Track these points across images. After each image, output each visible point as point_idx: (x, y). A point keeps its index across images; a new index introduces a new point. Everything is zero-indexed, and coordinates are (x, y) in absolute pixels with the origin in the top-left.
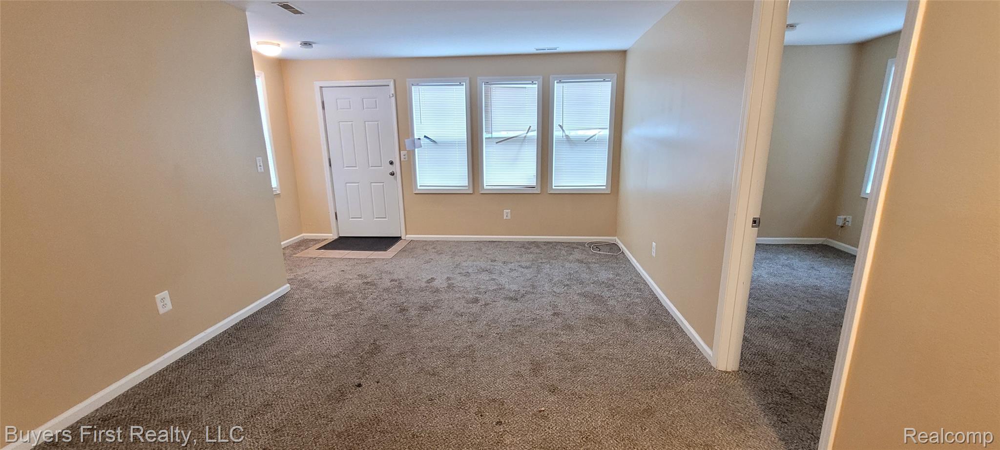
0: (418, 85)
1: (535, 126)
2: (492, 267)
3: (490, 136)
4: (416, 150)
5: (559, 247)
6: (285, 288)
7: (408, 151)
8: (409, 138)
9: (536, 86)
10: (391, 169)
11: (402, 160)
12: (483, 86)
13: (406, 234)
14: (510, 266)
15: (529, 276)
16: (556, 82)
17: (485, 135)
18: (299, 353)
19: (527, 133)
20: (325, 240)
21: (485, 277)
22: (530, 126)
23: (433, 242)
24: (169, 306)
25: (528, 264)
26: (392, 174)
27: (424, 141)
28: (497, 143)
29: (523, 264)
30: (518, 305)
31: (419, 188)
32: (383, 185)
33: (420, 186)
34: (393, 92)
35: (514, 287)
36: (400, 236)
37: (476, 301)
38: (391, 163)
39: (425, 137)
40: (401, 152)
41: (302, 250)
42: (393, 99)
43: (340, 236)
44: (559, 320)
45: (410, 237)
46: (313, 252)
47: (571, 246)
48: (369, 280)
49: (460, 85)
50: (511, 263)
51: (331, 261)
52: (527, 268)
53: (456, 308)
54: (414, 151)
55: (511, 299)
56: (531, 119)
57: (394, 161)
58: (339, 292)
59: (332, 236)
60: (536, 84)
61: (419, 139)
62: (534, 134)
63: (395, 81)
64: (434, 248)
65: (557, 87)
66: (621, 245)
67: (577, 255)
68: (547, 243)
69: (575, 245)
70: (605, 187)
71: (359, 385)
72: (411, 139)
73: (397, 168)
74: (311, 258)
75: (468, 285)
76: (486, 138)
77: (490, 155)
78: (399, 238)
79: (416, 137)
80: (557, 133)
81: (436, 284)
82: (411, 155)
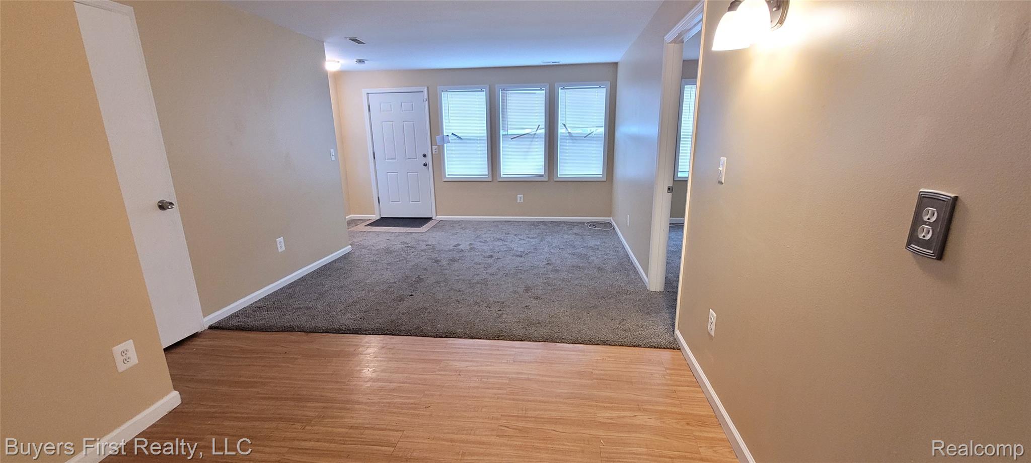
0: (447, 91)
1: (543, 125)
2: (505, 238)
3: (506, 133)
4: (445, 145)
5: (563, 225)
6: (348, 249)
7: (439, 146)
8: (439, 135)
9: (544, 92)
10: (424, 160)
11: (433, 153)
12: (501, 92)
13: (436, 215)
14: (520, 237)
15: (534, 243)
16: (560, 88)
17: (502, 133)
18: (369, 281)
19: (537, 131)
20: (370, 219)
21: (500, 243)
22: (539, 125)
23: (459, 222)
24: (284, 248)
25: (534, 236)
26: (425, 165)
27: (451, 138)
28: (512, 139)
29: (531, 236)
30: (522, 259)
31: (447, 176)
32: (418, 175)
33: (448, 175)
34: (426, 97)
35: (522, 250)
36: (431, 217)
37: (491, 256)
38: (425, 156)
39: (452, 134)
40: (433, 147)
41: (353, 226)
42: (427, 102)
43: (382, 216)
44: (551, 267)
45: (439, 217)
46: (361, 227)
47: (572, 224)
48: (410, 245)
49: (482, 91)
50: (521, 235)
51: (378, 234)
52: (533, 238)
53: (476, 260)
54: (443, 146)
55: (518, 256)
56: (539, 119)
57: (426, 154)
58: (388, 251)
59: (375, 217)
60: (543, 90)
61: (448, 136)
62: (542, 131)
63: (428, 88)
64: (459, 226)
65: (561, 93)
66: (614, 224)
67: (576, 230)
68: (552, 222)
69: (575, 224)
70: (601, 176)
71: (412, 295)
72: (441, 135)
73: (429, 160)
74: (362, 231)
75: (485, 248)
76: (503, 135)
77: (506, 149)
78: (431, 218)
79: (445, 134)
80: (561, 131)
81: (461, 247)
82: (441, 149)
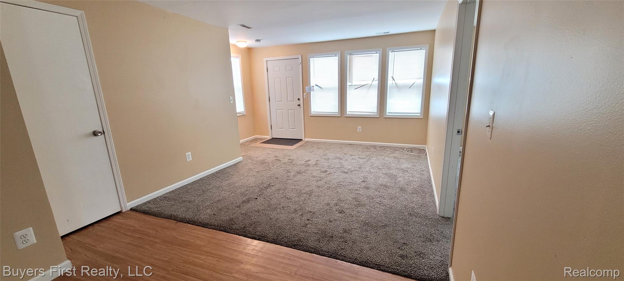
0: (313, 57)
1: (377, 78)
2: (343, 157)
3: (351, 84)
4: (311, 92)
5: (388, 149)
6: (240, 159)
7: (307, 93)
8: (308, 86)
9: (378, 54)
10: (298, 103)
11: (304, 97)
12: (348, 56)
13: (305, 138)
14: (353, 157)
15: (361, 163)
16: (390, 51)
17: (348, 84)
18: (237, 184)
19: (372, 82)
20: (266, 139)
21: (337, 161)
22: (374, 78)
23: (318, 143)
24: (191, 159)
25: (363, 157)
26: (299, 105)
27: (316, 87)
28: (355, 89)
29: (361, 157)
30: (347, 175)
31: (312, 113)
32: (294, 111)
33: (313, 112)
34: (300, 61)
35: (350, 167)
37: (326, 171)
38: (299, 99)
39: (316, 85)
40: (304, 94)
41: (254, 143)
42: (301, 65)
43: (273, 137)
44: (364, 184)
45: (307, 139)
46: (258, 144)
47: (395, 149)
48: (278, 158)
49: (336, 56)
50: (355, 156)
51: (264, 149)
52: (362, 158)
53: (314, 174)
54: (310, 93)
55: (345, 172)
56: (375, 74)
57: (300, 99)
58: (263, 162)
59: (269, 137)
60: (378, 53)
61: (313, 86)
62: (376, 83)
63: (302, 56)
64: (317, 146)
65: (391, 55)
66: (427, 150)
67: (397, 154)
68: (381, 147)
69: (398, 149)
70: (419, 114)
71: (257, 199)
72: (309, 86)
73: (301, 102)
74: (256, 147)
75: (325, 164)
76: (349, 85)
77: (350, 94)
78: (301, 140)
79: (312, 85)
80: (390, 82)
81: (310, 162)
82: (309, 95)
